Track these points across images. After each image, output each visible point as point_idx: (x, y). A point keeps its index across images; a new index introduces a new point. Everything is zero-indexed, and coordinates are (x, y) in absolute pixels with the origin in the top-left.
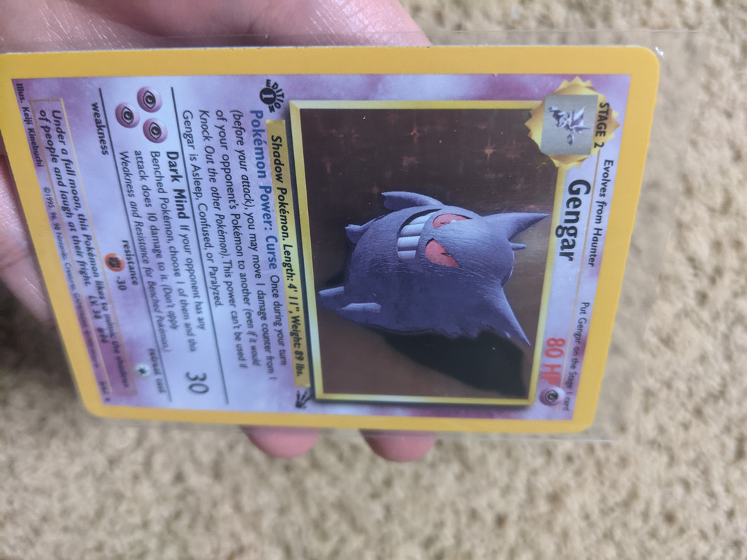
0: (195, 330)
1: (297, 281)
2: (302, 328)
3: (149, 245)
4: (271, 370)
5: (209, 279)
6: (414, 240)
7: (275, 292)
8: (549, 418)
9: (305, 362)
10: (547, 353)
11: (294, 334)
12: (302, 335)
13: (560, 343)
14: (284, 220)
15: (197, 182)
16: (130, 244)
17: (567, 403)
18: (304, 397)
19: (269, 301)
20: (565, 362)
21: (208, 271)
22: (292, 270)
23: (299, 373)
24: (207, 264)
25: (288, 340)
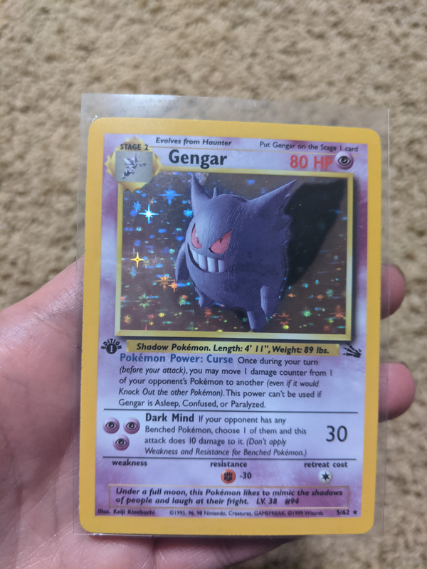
0: (286, 427)
1: (243, 345)
2: (283, 345)
3: (214, 447)
4: (323, 373)
5: (241, 408)
6: (210, 261)
7: (252, 361)
8: (365, 161)
9: (315, 346)
10: (304, 167)
11: (289, 351)
12: (290, 345)
13: (294, 159)
14: (195, 348)
15: (168, 404)
16: (214, 461)
17: (350, 150)
18: (349, 350)
19: (259, 367)
20: (311, 154)
21: (234, 408)
22: (234, 347)
23: (325, 351)
24: (229, 407)
25: (294, 356)
